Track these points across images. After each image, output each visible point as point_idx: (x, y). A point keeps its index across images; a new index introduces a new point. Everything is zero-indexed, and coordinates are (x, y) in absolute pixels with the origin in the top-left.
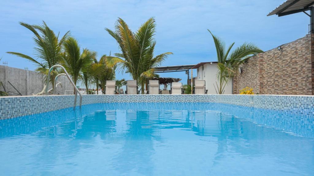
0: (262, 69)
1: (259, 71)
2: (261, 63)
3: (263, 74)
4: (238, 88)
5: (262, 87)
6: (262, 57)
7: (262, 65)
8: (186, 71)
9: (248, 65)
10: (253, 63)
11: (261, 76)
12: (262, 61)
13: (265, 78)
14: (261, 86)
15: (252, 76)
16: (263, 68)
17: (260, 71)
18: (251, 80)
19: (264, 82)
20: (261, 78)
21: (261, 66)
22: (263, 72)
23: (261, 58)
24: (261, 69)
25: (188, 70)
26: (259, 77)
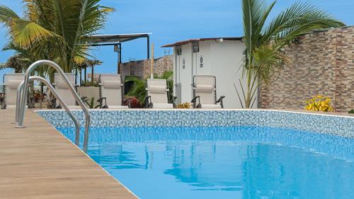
0: (340, 60)
1: (334, 63)
2: (339, 47)
3: (343, 68)
4: (271, 92)
5: (340, 95)
6: (341, 36)
7: (340, 52)
8: (116, 45)
9: (302, 48)
10: (315, 46)
11: (338, 73)
12: (340, 43)
13: (346, 77)
14: (337, 92)
15: (310, 70)
16: (343, 58)
17: (337, 63)
18: (309, 79)
19: (343, 84)
20: (338, 76)
21: (338, 54)
22: (342, 66)
23: (339, 39)
24: (337, 59)
25: (120, 44)
26: (334, 75)
